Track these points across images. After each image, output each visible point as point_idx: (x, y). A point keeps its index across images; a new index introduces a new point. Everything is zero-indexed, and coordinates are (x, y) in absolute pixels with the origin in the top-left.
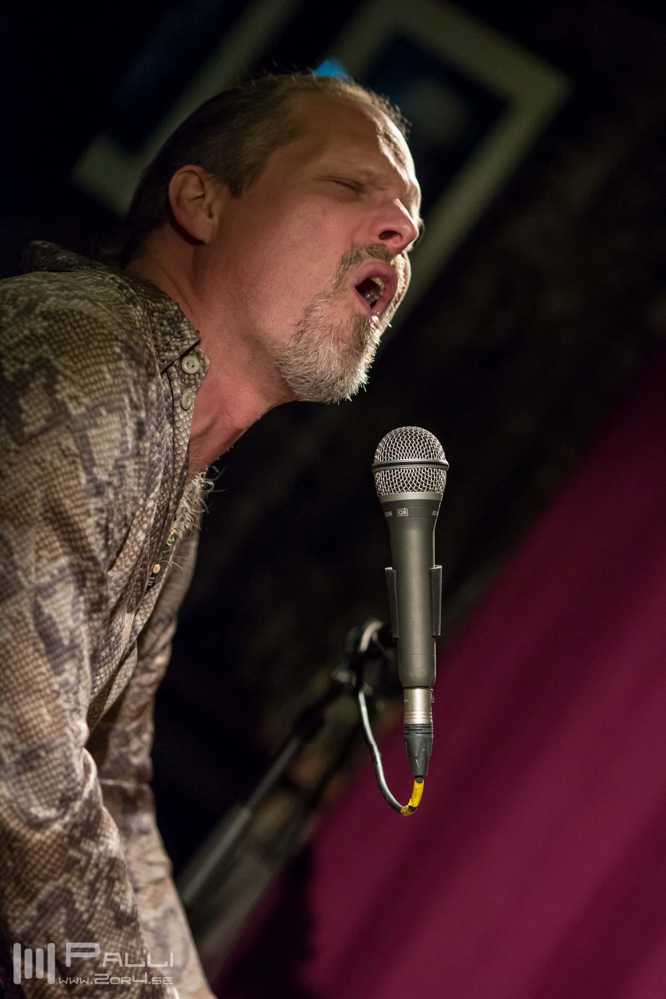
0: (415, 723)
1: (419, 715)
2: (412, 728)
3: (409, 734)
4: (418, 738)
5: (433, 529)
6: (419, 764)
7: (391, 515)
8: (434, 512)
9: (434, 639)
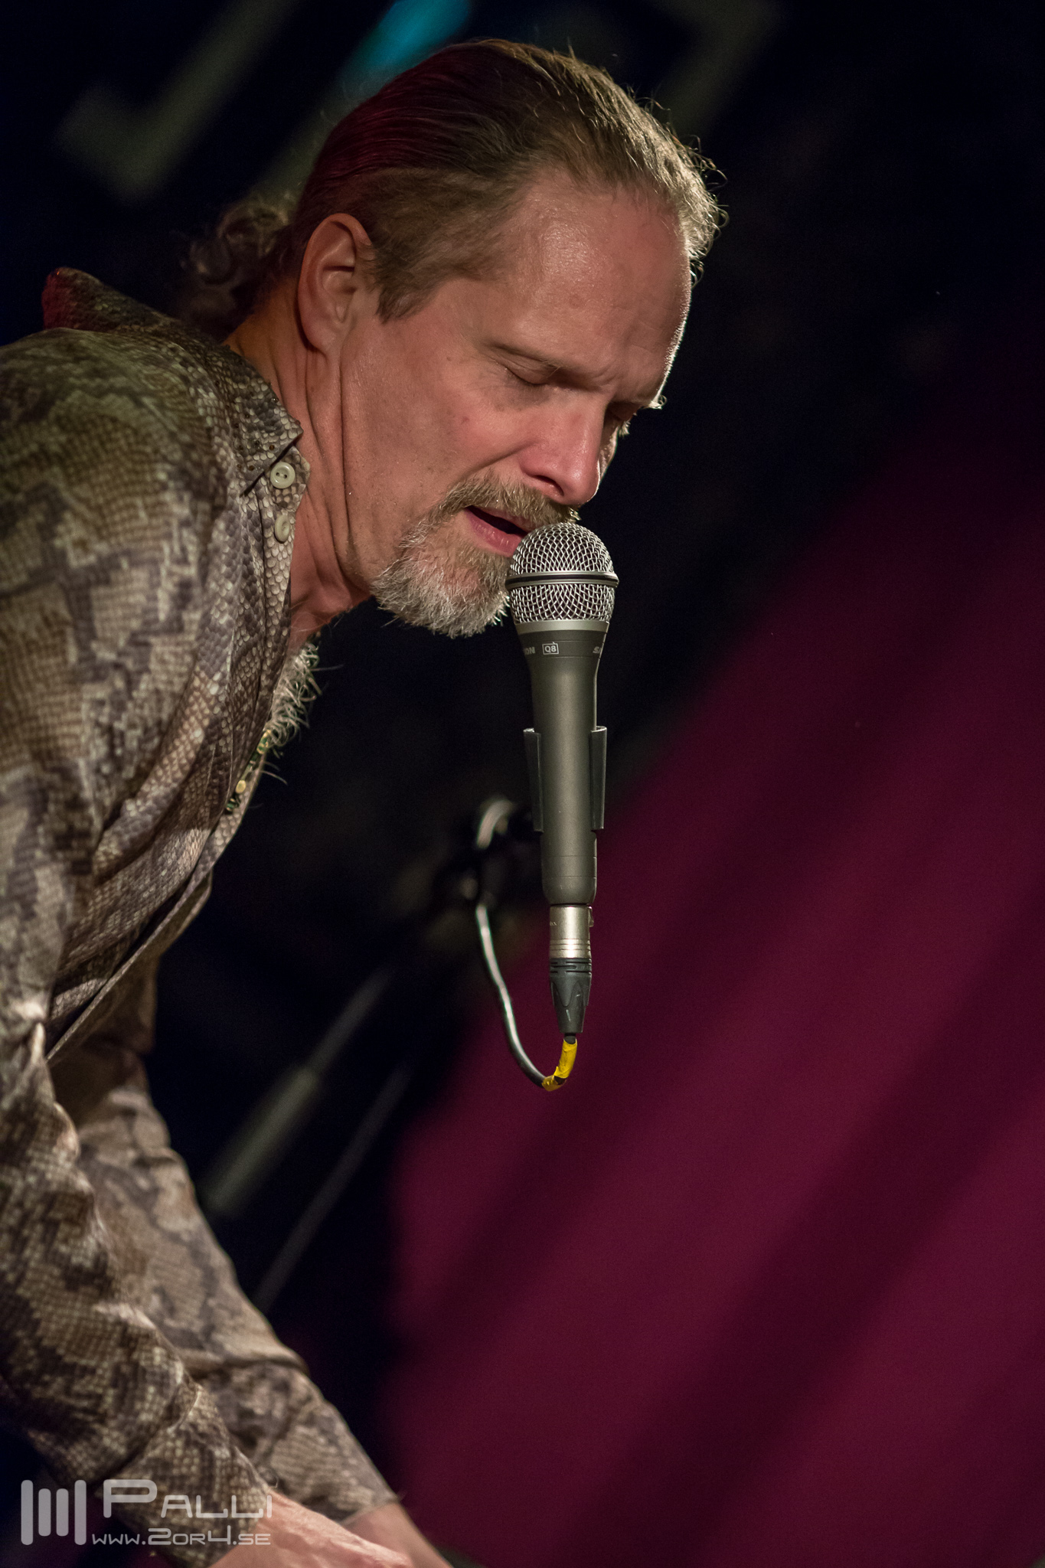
0: (565, 957)
1: (571, 947)
2: (561, 964)
3: (557, 972)
4: (569, 977)
5: (595, 672)
6: (570, 1016)
7: (534, 652)
8: (596, 649)
9: (594, 834)
